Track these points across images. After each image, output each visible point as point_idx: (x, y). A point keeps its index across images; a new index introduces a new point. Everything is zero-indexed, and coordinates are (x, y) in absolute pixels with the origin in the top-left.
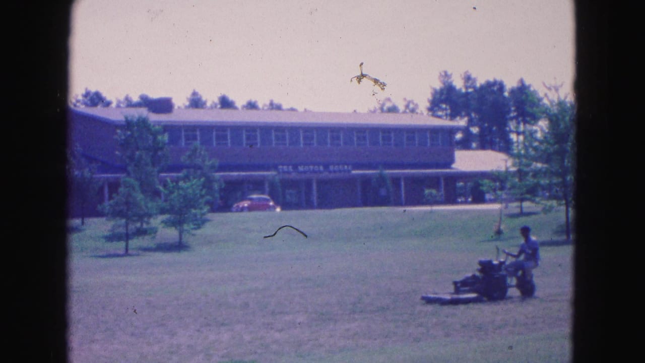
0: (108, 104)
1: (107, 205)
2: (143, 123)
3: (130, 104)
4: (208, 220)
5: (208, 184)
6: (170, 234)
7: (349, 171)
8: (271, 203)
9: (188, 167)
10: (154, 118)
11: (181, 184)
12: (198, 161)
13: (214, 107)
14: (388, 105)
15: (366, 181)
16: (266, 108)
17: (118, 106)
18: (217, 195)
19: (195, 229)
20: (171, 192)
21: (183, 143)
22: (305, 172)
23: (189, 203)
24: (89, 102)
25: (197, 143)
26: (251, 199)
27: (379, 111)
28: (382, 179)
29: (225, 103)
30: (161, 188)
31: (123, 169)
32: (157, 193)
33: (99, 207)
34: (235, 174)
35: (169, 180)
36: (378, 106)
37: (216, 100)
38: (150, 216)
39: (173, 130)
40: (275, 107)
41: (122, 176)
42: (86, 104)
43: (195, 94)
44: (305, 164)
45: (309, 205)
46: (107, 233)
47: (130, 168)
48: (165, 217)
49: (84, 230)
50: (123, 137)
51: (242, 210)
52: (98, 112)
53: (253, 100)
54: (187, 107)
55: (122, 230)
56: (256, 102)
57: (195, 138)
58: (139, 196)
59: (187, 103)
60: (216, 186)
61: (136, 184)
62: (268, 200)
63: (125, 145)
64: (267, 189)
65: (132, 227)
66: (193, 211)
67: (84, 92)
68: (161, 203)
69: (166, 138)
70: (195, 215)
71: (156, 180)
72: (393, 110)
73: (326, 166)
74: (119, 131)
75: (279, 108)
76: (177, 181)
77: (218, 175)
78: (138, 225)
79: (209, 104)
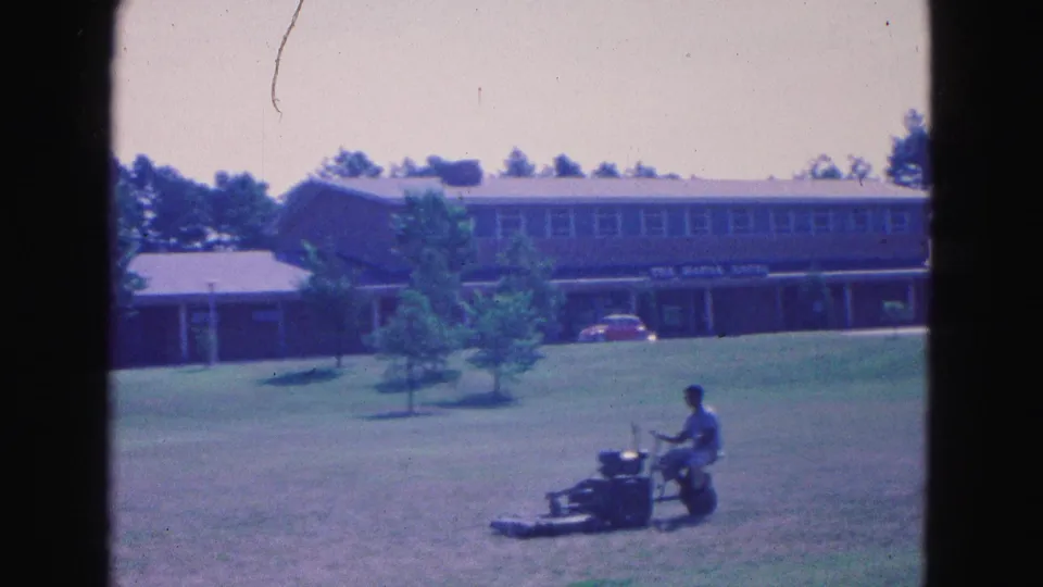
0: (376, 172)
1: (378, 333)
2: (434, 203)
3: (412, 172)
4: (541, 357)
5: (540, 300)
6: (482, 380)
7: (762, 274)
8: (641, 328)
9: (507, 271)
10: (451, 193)
11: (499, 298)
12: (524, 262)
13: (546, 174)
14: (824, 166)
15: (791, 288)
16: (629, 174)
17: (393, 176)
18: (554, 317)
19: (518, 371)
20: (481, 312)
21: (499, 231)
22: (693, 277)
23: (511, 329)
24: (346, 171)
25: (522, 232)
26: (610, 322)
27: (810, 176)
28: (816, 285)
29: (565, 168)
30: (467, 307)
31: (403, 276)
32: (457, 315)
33: (365, 339)
34: (583, 281)
35: (478, 293)
36: (807, 168)
37: (551, 164)
38: (446, 350)
39: (481, 211)
40: (645, 173)
41: (402, 288)
42: (341, 173)
43: (516, 154)
44: (694, 265)
45: (700, 330)
46: (378, 380)
47: (415, 275)
48: (473, 352)
49: (341, 374)
50: (403, 226)
51: (594, 339)
52: (361, 185)
53: (610, 161)
54: (503, 175)
55: (403, 375)
56: (613, 166)
57: (517, 224)
58: (431, 320)
59: (504, 169)
60: (553, 302)
61: (425, 301)
62: (635, 323)
63: (404, 238)
64: (634, 304)
65: (418, 369)
66: (517, 342)
67: (336, 153)
68: (463, 329)
69: (469, 225)
70: (520, 348)
71: (457, 293)
72: (832, 174)
73: (726, 266)
74: (395, 216)
75: (650, 174)
76: (488, 294)
77: (555, 282)
78: (429, 366)
79: (539, 170)
